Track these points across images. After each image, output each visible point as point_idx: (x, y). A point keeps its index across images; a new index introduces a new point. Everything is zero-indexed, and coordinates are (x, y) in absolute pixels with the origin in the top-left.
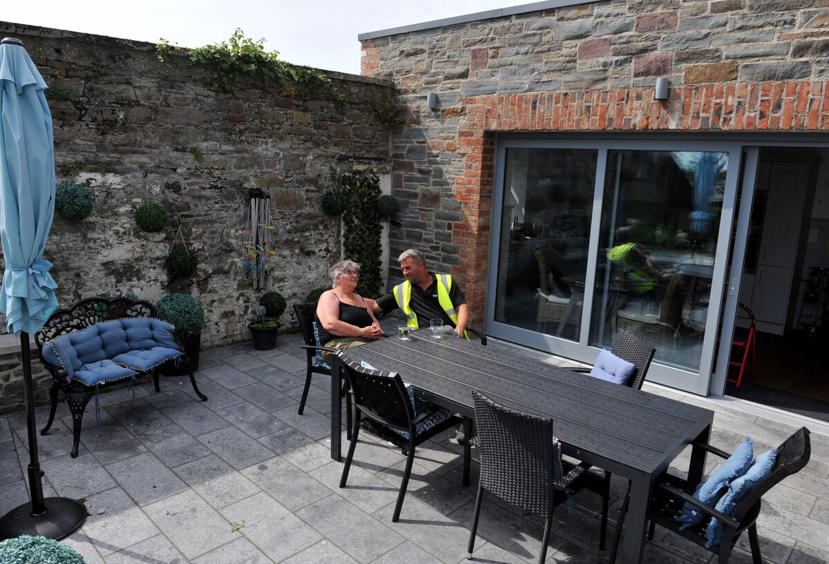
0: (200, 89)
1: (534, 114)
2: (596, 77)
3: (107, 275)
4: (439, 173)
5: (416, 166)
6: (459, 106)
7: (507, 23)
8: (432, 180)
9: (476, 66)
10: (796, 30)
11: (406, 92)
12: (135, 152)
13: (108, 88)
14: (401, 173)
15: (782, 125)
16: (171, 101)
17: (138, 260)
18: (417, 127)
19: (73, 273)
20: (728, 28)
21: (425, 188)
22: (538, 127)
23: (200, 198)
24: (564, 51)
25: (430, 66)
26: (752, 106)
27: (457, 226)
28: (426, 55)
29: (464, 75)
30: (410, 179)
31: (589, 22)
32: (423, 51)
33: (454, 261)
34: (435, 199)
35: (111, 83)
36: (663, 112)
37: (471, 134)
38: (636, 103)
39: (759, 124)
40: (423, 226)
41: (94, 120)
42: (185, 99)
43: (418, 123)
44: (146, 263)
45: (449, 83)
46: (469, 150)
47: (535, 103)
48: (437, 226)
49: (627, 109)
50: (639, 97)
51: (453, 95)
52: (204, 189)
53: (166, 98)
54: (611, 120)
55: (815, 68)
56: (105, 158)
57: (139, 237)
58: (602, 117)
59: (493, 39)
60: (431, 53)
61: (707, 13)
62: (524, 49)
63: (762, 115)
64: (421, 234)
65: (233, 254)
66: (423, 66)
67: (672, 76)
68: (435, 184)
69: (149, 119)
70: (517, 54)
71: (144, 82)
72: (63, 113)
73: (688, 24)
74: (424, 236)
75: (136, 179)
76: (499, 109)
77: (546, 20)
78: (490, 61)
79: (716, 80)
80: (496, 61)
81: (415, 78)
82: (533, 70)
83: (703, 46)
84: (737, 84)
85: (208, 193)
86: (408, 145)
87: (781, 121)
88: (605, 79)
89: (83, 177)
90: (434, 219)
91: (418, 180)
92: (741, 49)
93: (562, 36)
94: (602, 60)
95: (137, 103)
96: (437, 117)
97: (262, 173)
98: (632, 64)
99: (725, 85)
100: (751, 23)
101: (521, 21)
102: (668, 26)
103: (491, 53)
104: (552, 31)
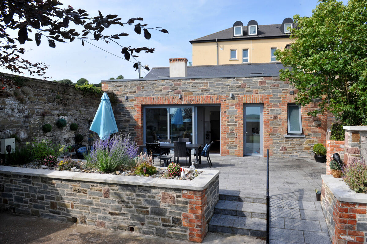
0: (81, 96)
1: (154, 101)
2: (167, 94)
3: (65, 141)
4: (129, 115)
5: (121, 113)
6: (134, 99)
7: (145, 82)
8: (127, 116)
9: (138, 90)
10: (201, 87)
11: (118, 95)
12: (70, 111)
13: (66, 96)
14: (117, 115)
15: (201, 103)
16: (76, 99)
17: (70, 138)
18: (122, 104)
19: (59, 141)
20: (190, 86)
21: (125, 119)
22: (155, 104)
23: (80, 122)
24: (159, 88)
25: (125, 89)
26: (196, 100)
27: (135, 127)
28: (123, 87)
29: (135, 92)
30: (120, 117)
31: (165, 83)
32: (122, 86)
33: (135, 135)
34: (128, 121)
35: (66, 95)
36: (181, 101)
37: (138, 105)
38: (175, 99)
39: (197, 103)
40: (125, 128)
41: (63, 103)
42: (78, 98)
43: (122, 103)
44: (71, 139)
45: (130, 94)
46: (137, 109)
47: (154, 99)
48: (129, 127)
49: (174, 100)
50: (176, 98)
51: (132, 96)
52: (81, 120)
53: (75, 98)
54: (171, 102)
55: (204, 94)
56: (65, 113)
57: (70, 132)
58: (169, 102)
59: (142, 85)
60: (125, 87)
61: (186, 84)
62: (150, 87)
63: (197, 101)
64: (125, 130)
65: (86, 136)
66: (123, 89)
67: (182, 94)
68: (128, 117)
69: (72, 103)
70: (148, 88)
71: (71, 94)
72: (59, 102)
73: (183, 85)
74: (125, 131)
75: (70, 117)
76: (145, 100)
77: (155, 82)
78: (142, 89)
79: (189, 95)
80: (143, 89)
81: (120, 92)
82: (153, 92)
83: (186, 89)
84: (193, 96)
85: (82, 121)
86: (119, 108)
87: (200, 102)
88: (169, 94)
89: (61, 117)
90: (128, 126)
91: (122, 117)
92: (193, 90)
93: (159, 85)
94: (168, 91)
95: (70, 99)
96: (128, 101)
97: (91, 116)
98: (174, 92)
99: (191, 96)
100: (194, 86)
101: (149, 81)
102: (180, 85)
103: (142, 87)
104: (156, 84)
